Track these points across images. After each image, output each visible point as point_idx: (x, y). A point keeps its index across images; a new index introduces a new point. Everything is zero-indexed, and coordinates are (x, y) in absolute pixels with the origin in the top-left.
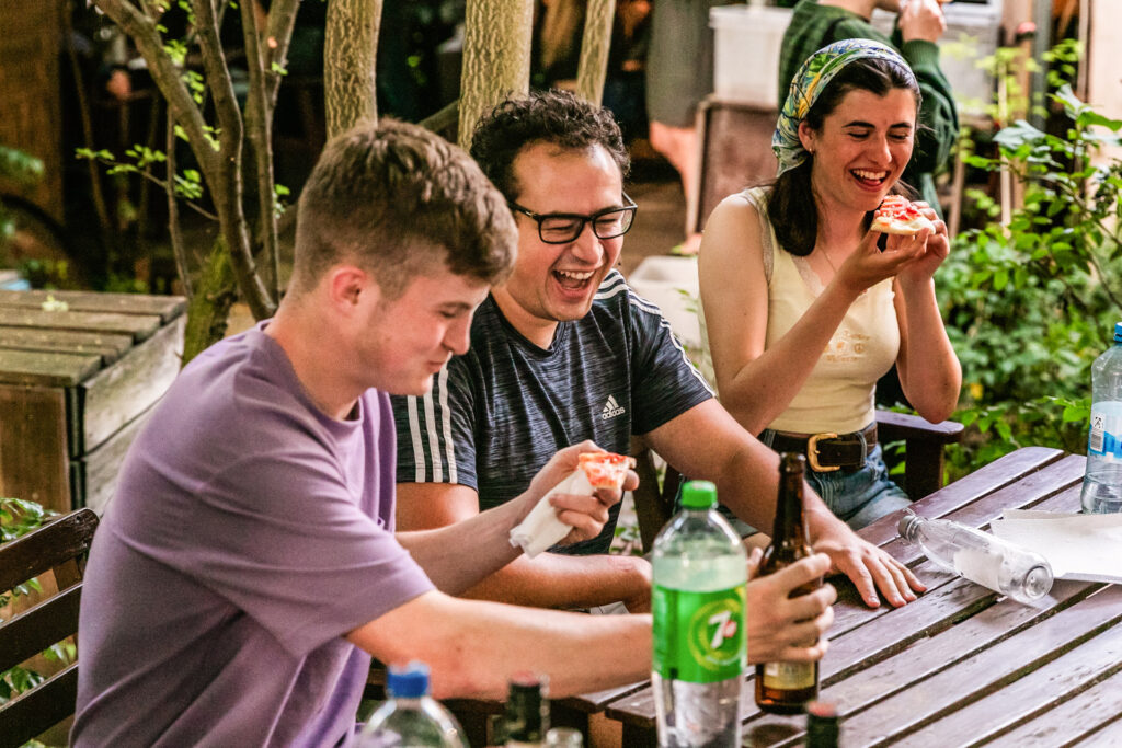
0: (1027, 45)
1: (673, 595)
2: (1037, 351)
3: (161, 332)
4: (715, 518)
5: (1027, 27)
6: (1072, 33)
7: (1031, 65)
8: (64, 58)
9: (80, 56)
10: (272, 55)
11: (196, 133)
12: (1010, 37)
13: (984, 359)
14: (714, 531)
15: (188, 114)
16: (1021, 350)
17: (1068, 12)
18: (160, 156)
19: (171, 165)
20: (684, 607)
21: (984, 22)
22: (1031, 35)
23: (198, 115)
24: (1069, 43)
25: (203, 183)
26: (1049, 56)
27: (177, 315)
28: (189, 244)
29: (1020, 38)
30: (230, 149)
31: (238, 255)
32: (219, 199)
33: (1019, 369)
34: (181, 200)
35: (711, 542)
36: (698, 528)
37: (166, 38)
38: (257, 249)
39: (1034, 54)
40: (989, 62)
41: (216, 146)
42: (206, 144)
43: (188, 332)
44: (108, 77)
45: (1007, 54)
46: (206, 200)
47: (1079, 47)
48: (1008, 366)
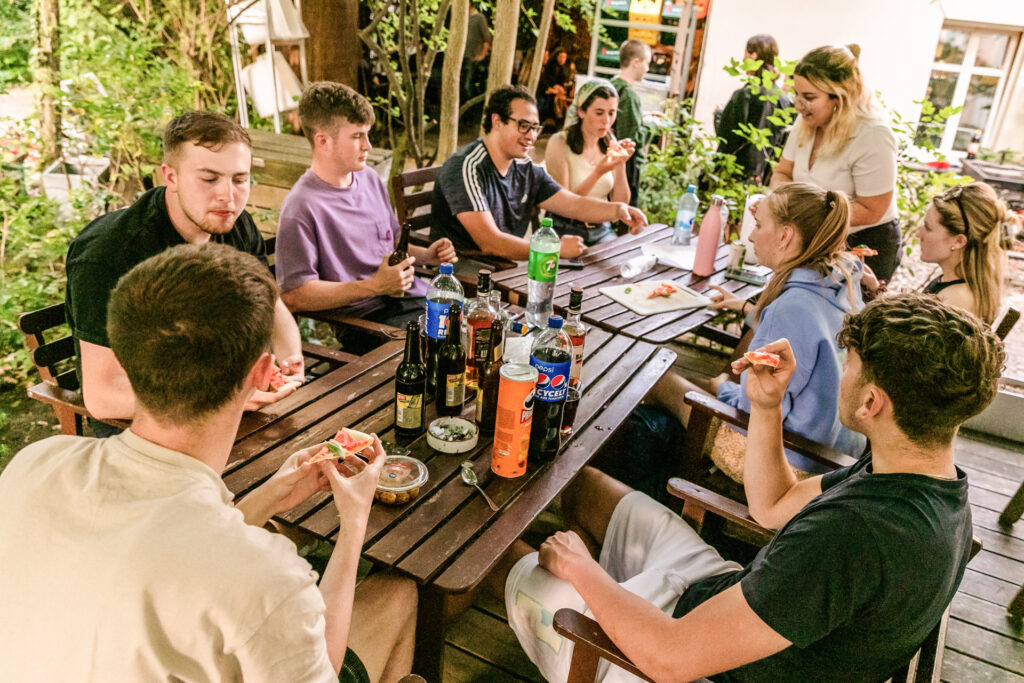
0: (676, 98)
1: (536, 253)
2: (666, 199)
3: (384, 162)
4: (552, 230)
5: (677, 92)
6: (691, 96)
7: (676, 105)
8: (360, 69)
9: (365, 68)
10: (426, 70)
11: (398, 93)
12: (671, 95)
13: (649, 199)
14: (551, 234)
15: (397, 88)
16: (662, 197)
17: (690, 90)
18: (386, 101)
19: (390, 104)
20: (539, 257)
21: (663, 89)
22: (677, 95)
23: (400, 88)
24: (689, 99)
25: (401, 112)
26: (683, 103)
27: (390, 156)
28: (394, 132)
29: (674, 96)
30: (409, 100)
31: (410, 137)
32: (405, 117)
33: (660, 204)
34: (393, 117)
35: (549, 238)
36: (546, 233)
37: (391, 60)
38: (417, 136)
39: (678, 102)
40: (663, 103)
41: (405, 99)
42: (401, 98)
43: (393, 162)
44: (373, 77)
45: (670, 100)
46: (401, 118)
47: (692, 101)
48: (656, 203)
